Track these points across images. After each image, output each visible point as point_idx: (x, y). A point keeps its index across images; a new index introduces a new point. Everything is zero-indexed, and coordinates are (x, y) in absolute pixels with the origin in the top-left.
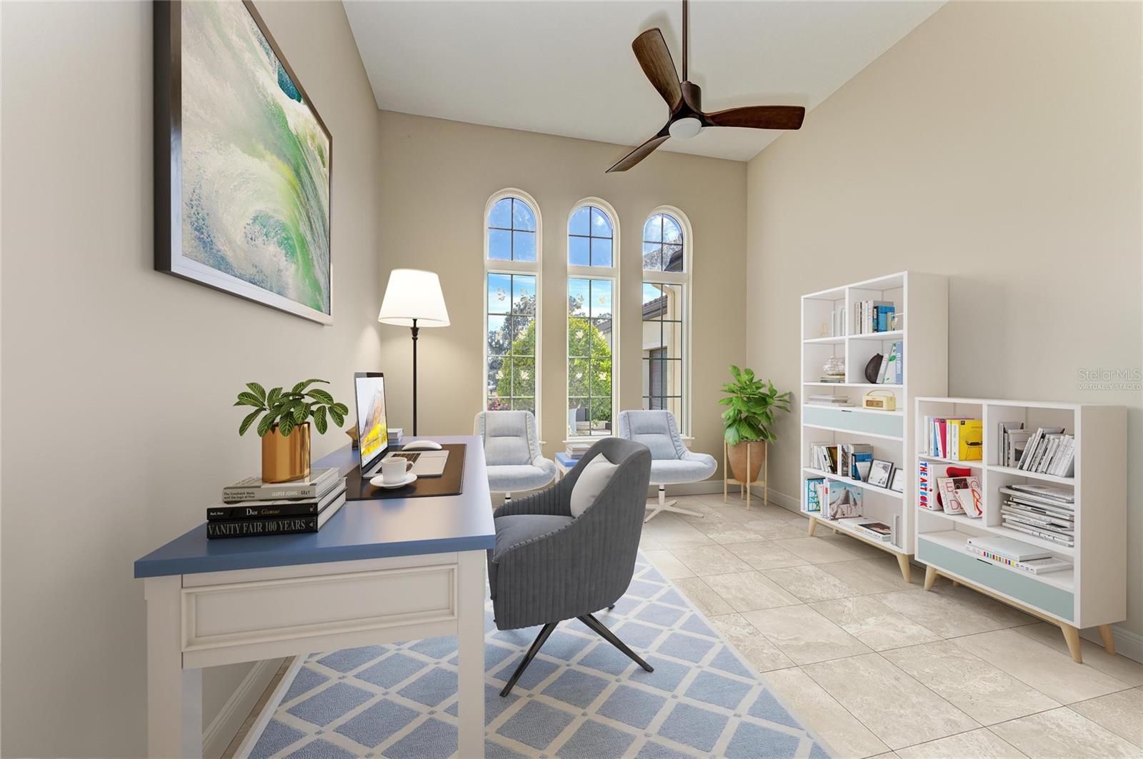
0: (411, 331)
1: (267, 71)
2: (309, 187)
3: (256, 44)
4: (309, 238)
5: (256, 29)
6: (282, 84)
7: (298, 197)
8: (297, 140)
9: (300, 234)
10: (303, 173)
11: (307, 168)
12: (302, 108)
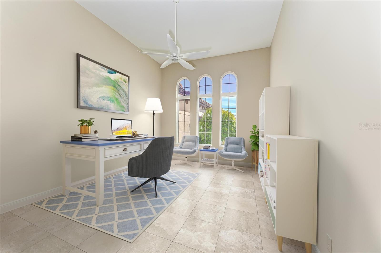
0: (153, 114)
1: (104, 72)
2: (119, 88)
3: (100, 69)
4: (119, 98)
5: (100, 66)
6: (109, 72)
7: (115, 91)
8: (115, 81)
9: (116, 98)
10: (117, 86)
11: (118, 85)
12: (117, 74)
